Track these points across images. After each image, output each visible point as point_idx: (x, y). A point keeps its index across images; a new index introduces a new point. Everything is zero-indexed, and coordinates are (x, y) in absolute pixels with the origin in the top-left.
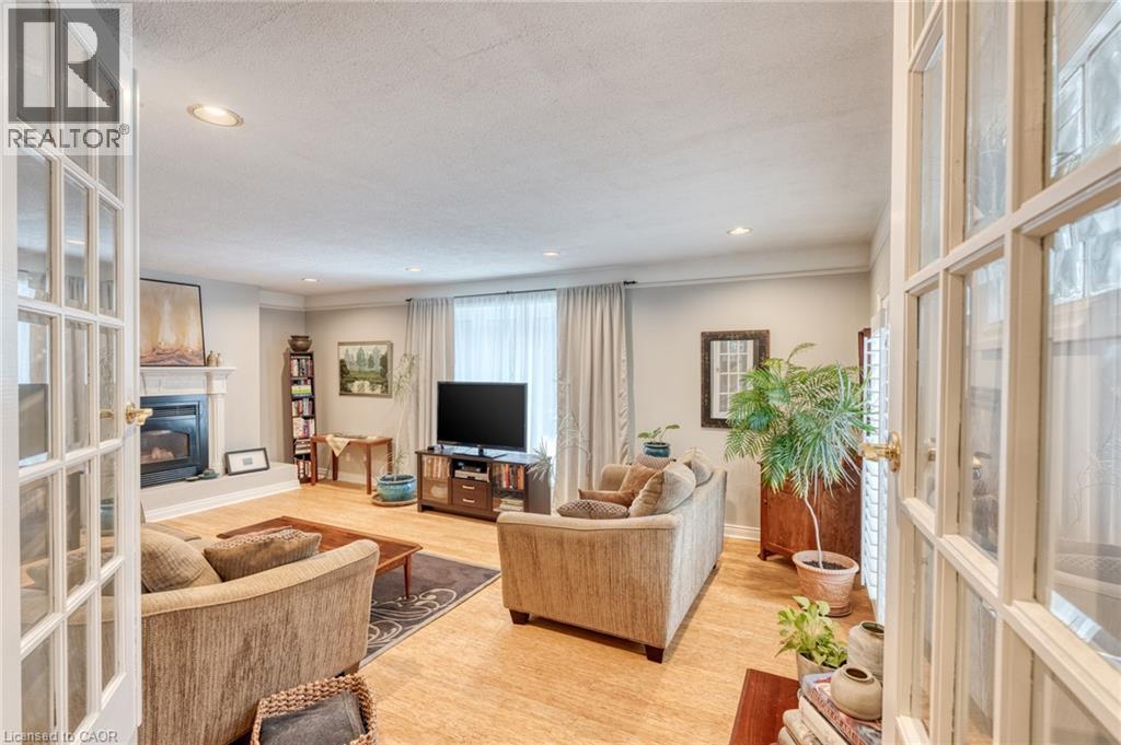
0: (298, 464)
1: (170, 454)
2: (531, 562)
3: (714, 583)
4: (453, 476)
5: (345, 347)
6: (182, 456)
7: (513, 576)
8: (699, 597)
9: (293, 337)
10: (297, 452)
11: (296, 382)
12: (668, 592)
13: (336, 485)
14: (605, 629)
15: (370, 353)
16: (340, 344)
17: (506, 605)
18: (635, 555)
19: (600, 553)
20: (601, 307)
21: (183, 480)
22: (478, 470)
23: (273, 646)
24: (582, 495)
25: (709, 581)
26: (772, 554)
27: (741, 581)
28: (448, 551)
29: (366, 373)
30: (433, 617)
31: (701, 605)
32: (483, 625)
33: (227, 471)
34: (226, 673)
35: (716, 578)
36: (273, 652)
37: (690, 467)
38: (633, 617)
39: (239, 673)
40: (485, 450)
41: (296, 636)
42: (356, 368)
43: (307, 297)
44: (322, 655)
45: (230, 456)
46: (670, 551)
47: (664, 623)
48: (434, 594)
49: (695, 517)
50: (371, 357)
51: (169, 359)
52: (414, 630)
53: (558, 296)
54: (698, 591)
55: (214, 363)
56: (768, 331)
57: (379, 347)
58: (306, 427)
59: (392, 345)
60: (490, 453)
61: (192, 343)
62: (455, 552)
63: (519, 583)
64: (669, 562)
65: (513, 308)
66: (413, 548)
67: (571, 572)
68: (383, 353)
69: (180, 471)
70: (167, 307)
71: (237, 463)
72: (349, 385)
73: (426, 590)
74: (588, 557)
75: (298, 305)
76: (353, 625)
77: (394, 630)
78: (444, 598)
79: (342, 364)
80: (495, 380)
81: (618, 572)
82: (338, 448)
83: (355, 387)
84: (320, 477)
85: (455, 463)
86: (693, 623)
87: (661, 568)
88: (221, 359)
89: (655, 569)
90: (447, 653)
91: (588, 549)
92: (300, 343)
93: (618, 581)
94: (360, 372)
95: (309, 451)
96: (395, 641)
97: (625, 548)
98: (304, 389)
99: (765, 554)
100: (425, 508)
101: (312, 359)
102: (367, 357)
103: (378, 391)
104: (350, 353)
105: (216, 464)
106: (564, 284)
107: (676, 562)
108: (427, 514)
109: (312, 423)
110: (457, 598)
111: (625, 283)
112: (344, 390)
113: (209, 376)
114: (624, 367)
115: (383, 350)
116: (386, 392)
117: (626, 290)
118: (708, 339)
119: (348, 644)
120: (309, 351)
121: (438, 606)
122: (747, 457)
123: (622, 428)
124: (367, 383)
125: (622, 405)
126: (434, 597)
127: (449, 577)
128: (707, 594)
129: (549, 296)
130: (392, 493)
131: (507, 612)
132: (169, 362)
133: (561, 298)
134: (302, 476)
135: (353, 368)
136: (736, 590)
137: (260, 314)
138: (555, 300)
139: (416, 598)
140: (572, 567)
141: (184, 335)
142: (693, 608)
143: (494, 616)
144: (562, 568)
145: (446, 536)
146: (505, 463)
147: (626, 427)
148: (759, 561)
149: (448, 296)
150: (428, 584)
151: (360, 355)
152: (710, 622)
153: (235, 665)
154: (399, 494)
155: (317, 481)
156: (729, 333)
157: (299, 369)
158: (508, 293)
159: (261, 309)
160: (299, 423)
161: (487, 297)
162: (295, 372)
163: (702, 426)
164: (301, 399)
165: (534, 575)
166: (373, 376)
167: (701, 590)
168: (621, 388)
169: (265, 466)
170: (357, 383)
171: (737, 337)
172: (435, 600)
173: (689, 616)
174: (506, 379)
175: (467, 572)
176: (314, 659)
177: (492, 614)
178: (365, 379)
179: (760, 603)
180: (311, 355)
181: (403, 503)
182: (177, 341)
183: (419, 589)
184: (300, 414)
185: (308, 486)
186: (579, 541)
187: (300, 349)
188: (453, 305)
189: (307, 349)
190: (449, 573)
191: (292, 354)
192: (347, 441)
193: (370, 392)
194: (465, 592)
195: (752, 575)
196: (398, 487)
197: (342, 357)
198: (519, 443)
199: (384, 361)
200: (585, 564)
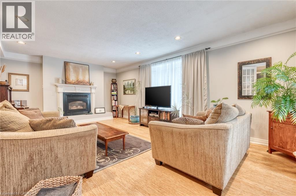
0: (113, 112)
1: (82, 107)
2: (161, 141)
3: (246, 160)
4: (149, 115)
5: (124, 82)
6: (85, 108)
7: (155, 146)
8: (240, 166)
9: (112, 79)
10: (113, 109)
11: (113, 91)
12: (224, 162)
13: (122, 119)
14: (192, 174)
15: (130, 82)
16: (124, 81)
17: (153, 157)
18: (206, 141)
19: (189, 139)
20: (197, 59)
21: (85, 114)
22: (156, 114)
23: (45, 160)
24: (184, 116)
25: (244, 159)
26: (275, 151)
27: (260, 161)
28: (143, 137)
29: (129, 88)
30: (129, 158)
31: (240, 169)
32: (145, 163)
33: (95, 113)
34: (21, 168)
35: (247, 158)
36: (46, 162)
37: (235, 107)
38: (206, 171)
39: (29, 169)
40: (158, 108)
41: (57, 157)
42: (127, 87)
43: (116, 69)
44: (73, 166)
45: (96, 109)
46: (226, 141)
47: (222, 177)
48: (133, 150)
49: (239, 127)
50: (131, 84)
51: (81, 83)
52: (120, 161)
53: (182, 58)
54: (239, 163)
55: (92, 85)
56: (271, 58)
57: (132, 81)
58: (115, 103)
59: (136, 80)
60: (160, 108)
61: (87, 80)
62: (145, 138)
63: (157, 148)
64: (225, 146)
65: (168, 64)
66: (125, 133)
67: (177, 147)
68: (133, 82)
69: (84, 112)
70: (81, 70)
71: (98, 111)
72: (126, 92)
73: (131, 148)
74: (184, 140)
75: (114, 71)
76: (87, 156)
77: (114, 160)
78: (136, 151)
79: (124, 86)
80: (163, 85)
81: (198, 149)
82: (122, 108)
83: (127, 92)
84: (119, 116)
85: (150, 111)
86: (237, 177)
87: (221, 149)
88: (94, 84)
89: (217, 149)
90: (127, 172)
91: (184, 137)
92: (114, 81)
93: (198, 153)
94: (128, 88)
95: (116, 109)
96: (113, 164)
97: (201, 138)
98: (115, 93)
99: (271, 151)
100: (141, 125)
101: (117, 85)
102: (129, 84)
103: (132, 93)
104: (126, 83)
105: (93, 111)
106: (184, 54)
107: (229, 147)
108: (142, 127)
109: (117, 102)
110: (140, 152)
111: (206, 49)
112: (125, 93)
113: (91, 88)
114: (206, 79)
115: (133, 81)
116: (134, 94)
117: (206, 52)
118: (241, 65)
119: (86, 163)
120: (116, 83)
121: (132, 154)
122: (263, 107)
123: (205, 100)
124: (130, 91)
125: (205, 92)
126: (133, 151)
127: (140, 145)
128: (243, 165)
129: (179, 59)
130: (133, 120)
131: (154, 159)
132: (81, 84)
133: (183, 59)
134: (114, 116)
135: (126, 87)
136: (258, 165)
137: (104, 73)
138: (181, 59)
139: (127, 150)
140: (177, 145)
141: (85, 77)
142: (237, 170)
143: (150, 160)
144: (173, 144)
145: (145, 133)
146: (164, 111)
147: (206, 100)
148: (268, 153)
149: (149, 63)
150: (132, 146)
151: (128, 83)
152: (246, 178)
153: (26, 165)
154: (135, 121)
155: (118, 117)
156: (251, 61)
157: (114, 88)
158: (166, 59)
159: (104, 72)
160: (114, 102)
161: (160, 62)
162: (113, 88)
163: (238, 99)
164: (114, 95)
165: (162, 146)
166: (131, 89)
167: (240, 163)
168: (205, 87)
169: (104, 112)
170: (127, 91)
171: (255, 62)
172: (132, 152)
173: (235, 174)
174: (166, 85)
175: (146, 144)
176: (69, 167)
177: (149, 160)
178: (129, 90)
179: (273, 173)
180: (116, 84)
181: (136, 123)
182: (83, 79)
183: (129, 147)
184: (114, 99)
185: (115, 118)
186: (180, 133)
187: (114, 83)
188: (151, 66)
189: (116, 82)
190: (141, 144)
191: (112, 84)
192: (124, 106)
193: (130, 93)
194: (143, 150)
195: (265, 159)
196: (135, 119)
197: (124, 84)
198: (169, 105)
199: (134, 84)
200: (183, 144)
